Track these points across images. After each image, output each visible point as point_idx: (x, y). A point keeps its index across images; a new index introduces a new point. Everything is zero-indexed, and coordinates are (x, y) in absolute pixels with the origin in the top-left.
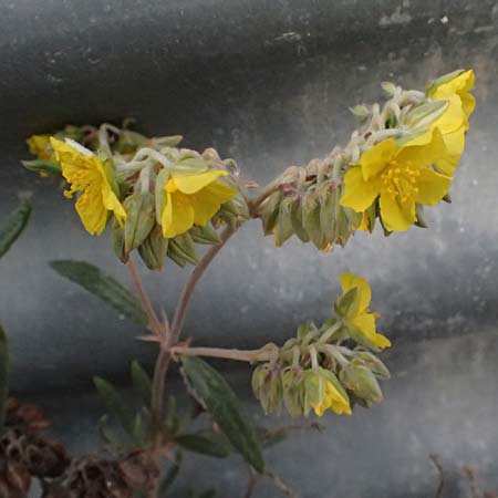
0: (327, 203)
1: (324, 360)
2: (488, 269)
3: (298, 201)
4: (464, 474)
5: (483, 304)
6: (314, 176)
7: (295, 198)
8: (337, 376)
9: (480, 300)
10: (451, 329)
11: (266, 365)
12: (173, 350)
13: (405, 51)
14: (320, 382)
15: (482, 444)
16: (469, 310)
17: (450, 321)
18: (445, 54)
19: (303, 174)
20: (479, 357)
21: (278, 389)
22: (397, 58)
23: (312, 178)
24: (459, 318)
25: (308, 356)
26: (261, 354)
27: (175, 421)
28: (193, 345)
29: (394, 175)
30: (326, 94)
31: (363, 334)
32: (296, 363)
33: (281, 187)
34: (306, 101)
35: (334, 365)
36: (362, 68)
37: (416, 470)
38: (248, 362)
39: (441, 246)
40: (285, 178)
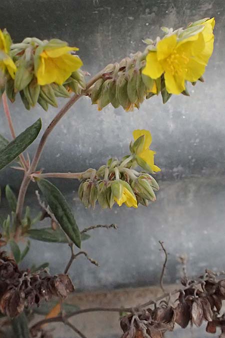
0: (132, 80)
1: (123, 176)
2: (197, 140)
3: (115, 82)
4: (179, 260)
5: (194, 160)
6: (124, 67)
7: (112, 80)
8: (130, 185)
9: (192, 158)
10: (175, 175)
11: (88, 180)
12: (32, 175)
13: (155, 9)
14: (121, 187)
15: (191, 245)
16: (186, 164)
17: (175, 170)
18: (178, 13)
19: (118, 66)
20: (191, 196)
21: (94, 192)
22: (150, 13)
23: (123, 69)
24: (180, 168)
25: (114, 174)
26: (85, 174)
27: (29, 220)
28: (44, 172)
29: (175, 58)
30: (110, 33)
31: (146, 163)
32: (106, 177)
33: (104, 75)
34: (99, 38)
35: (128, 179)
36: (131, 18)
37: (153, 257)
38: (77, 179)
39: (172, 126)
40: (107, 70)
